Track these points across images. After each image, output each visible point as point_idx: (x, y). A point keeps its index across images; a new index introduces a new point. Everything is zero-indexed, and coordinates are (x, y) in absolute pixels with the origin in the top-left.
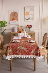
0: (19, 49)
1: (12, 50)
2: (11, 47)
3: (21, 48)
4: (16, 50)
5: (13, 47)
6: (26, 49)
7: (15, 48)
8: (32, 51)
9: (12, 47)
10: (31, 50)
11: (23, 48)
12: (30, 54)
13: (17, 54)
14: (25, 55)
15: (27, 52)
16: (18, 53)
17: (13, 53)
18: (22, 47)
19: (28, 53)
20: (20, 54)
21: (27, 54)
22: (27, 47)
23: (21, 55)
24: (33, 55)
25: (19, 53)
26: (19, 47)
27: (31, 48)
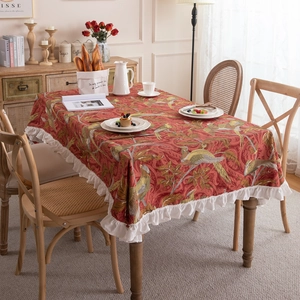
0: (187, 168)
1: (149, 179)
2: (148, 163)
3: (199, 157)
4: (176, 177)
5: (159, 164)
6: (222, 158)
7: (166, 167)
8: (248, 163)
9: (155, 162)
10: (245, 162)
11: (209, 157)
12: (238, 183)
13: (179, 196)
14: (215, 194)
15: (223, 174)
16: (181, 192)
17: (156, 195)
18: (201, 152)
19: (229, 180)
20: (192, 196)
21: (224, 187)
22: (225, 149)
23: (197, 196)
24: (249, 184)
25: (186, 189)
26: (189, 157)
27: (241, 149)
